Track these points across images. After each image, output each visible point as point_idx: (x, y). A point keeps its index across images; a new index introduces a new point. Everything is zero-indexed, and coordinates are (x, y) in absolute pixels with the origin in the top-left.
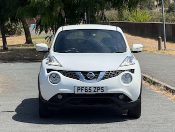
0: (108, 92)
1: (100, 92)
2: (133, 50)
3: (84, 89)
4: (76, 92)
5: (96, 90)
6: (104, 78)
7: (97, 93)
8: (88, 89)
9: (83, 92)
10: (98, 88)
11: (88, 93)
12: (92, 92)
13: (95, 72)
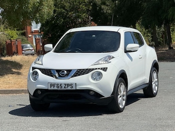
0: (77, 88)
1: (69, 88)
2: (127, 50)
3: (56, 85)
4: (49, 89)
5: (66, 87)
6: (75, 75)
7: (67, 89)
8: (59, 85)
9: (56, 88)
10: (68, 85)
11: (59, 89)
12: (63, 88)
13: (67, 70)
